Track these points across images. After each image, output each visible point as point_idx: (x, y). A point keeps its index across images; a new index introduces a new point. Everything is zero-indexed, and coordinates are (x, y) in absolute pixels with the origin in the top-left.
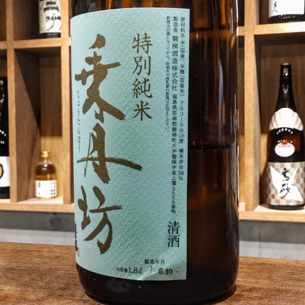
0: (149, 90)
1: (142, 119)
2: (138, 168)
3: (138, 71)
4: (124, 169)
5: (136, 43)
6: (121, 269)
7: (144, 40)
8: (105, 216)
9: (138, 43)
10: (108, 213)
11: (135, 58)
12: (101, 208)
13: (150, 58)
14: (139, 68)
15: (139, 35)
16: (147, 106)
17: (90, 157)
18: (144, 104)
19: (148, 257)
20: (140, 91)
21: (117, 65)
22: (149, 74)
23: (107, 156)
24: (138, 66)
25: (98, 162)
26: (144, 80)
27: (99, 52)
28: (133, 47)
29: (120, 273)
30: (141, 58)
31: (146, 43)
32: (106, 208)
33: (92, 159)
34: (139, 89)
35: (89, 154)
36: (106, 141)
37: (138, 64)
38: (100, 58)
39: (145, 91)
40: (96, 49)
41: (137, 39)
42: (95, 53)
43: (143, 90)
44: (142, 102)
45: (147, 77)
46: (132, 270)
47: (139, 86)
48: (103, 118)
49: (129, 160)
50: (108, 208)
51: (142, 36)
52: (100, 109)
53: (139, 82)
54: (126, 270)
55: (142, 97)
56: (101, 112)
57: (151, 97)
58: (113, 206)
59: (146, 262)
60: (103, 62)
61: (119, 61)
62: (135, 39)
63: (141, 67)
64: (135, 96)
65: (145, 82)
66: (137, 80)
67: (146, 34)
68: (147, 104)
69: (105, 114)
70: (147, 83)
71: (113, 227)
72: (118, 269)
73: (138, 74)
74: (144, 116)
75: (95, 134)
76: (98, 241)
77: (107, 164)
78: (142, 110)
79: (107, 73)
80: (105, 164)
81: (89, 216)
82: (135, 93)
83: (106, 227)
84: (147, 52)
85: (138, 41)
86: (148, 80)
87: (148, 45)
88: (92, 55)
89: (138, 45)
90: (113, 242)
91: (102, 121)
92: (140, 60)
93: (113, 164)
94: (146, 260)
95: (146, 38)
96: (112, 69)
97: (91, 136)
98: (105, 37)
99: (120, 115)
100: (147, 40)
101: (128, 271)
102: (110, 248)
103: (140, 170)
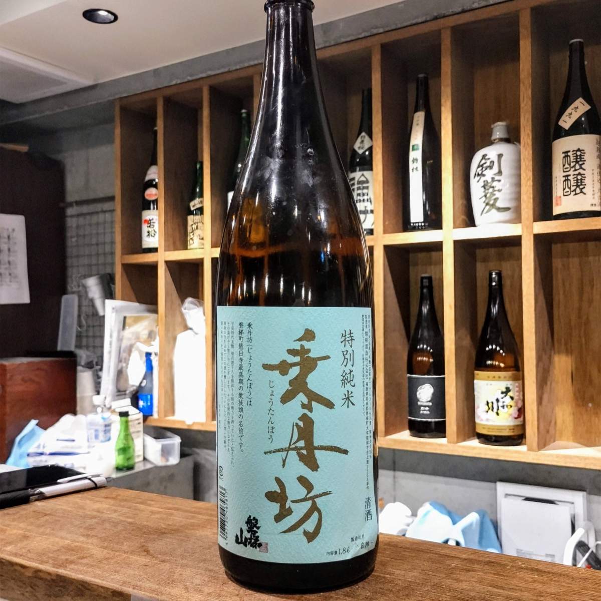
0: (353, 380)
1: (348, 407)
2: (345, 452)
3: (345, 363)
4: (334, 455)
5: (343, 338)
6: (332, 553)
7: (349, 336)
8: (314, 504)
9: (345, 339)
10: (317, 500)
11: (343, 352)
12: (308, 496)
13: (353, 351)
14: (346, 360)
15: (345, 331)
16: (351, 395)
17: (293, 446)
18: (350, 393)
19: (354, 535)
20: (347, 382)
21: (327, 358)
22: (353, 366)
23: (316, 444)
24: (345, 358)
25: (305, 452)
26: (349, 372)
27: (307, 345)
28: (342, 342)
29: (331, 556)
30: (347, 351)
31: (350, 338)
32: (314, 496)
33: (296, 449)
34: (346, 379)
35: (292, 443)
36: (315, 430)
37: (345, 357)
38: (309, 351)
39: (350, 381)
40: (304, 343)
41: (344, 335)
42: (302, 346)
43: (349, 380)
44: (348, 392)
45: (351, 368)
46: (341, 551)
47: (346, 377)
48: (312, 408)
49: (338, 446)
50: (317, 495)
51: (348, 332)
52: (308, 399)
53: (346, 373)
54: (336, 553)
55: (348, 387)
56: (310, 402)
57: (354, 386)
58: (323, 493)
59: (352, 540)
60: (311, 355)
61: (328, 355)
62: (343, 334)
63: (347, 359)
64: (343, 386)
65: (350, 373)
66: (344, 371)
67: (350, 331)
68: (352, 393)
69: (314, 404)
70: (352, 373)
71: (323, 513)
72: (328, 553)
73: (345, 366)
74: (350, 403)
75: (301, 424)
76: (304, 530)
77: (317, 452)
78: (348, 398)
79: (317, 365)
80: (313, 453)
81: (290, 507)
82: (343, 383)
83: (316, 514)
84: (351, 346)
85: (345, 336)
86: (352, 371)
87: (352, 340)
88: (299, 348)
89: (345, 340)
90: (323, 527)
91: (311, 410)
92: (347, 354)
93: (323, 452)
94: (352, 538)
95: (351, 333)
96: (322, 361)
97: (295, 427)
98: (315, 332)
99: (329, 405)
100: (351, 335)
101: (338, 553)
102: (320, 535)
103: (347, 454)
